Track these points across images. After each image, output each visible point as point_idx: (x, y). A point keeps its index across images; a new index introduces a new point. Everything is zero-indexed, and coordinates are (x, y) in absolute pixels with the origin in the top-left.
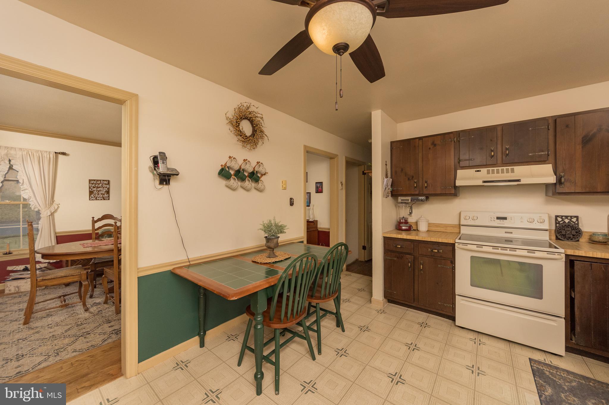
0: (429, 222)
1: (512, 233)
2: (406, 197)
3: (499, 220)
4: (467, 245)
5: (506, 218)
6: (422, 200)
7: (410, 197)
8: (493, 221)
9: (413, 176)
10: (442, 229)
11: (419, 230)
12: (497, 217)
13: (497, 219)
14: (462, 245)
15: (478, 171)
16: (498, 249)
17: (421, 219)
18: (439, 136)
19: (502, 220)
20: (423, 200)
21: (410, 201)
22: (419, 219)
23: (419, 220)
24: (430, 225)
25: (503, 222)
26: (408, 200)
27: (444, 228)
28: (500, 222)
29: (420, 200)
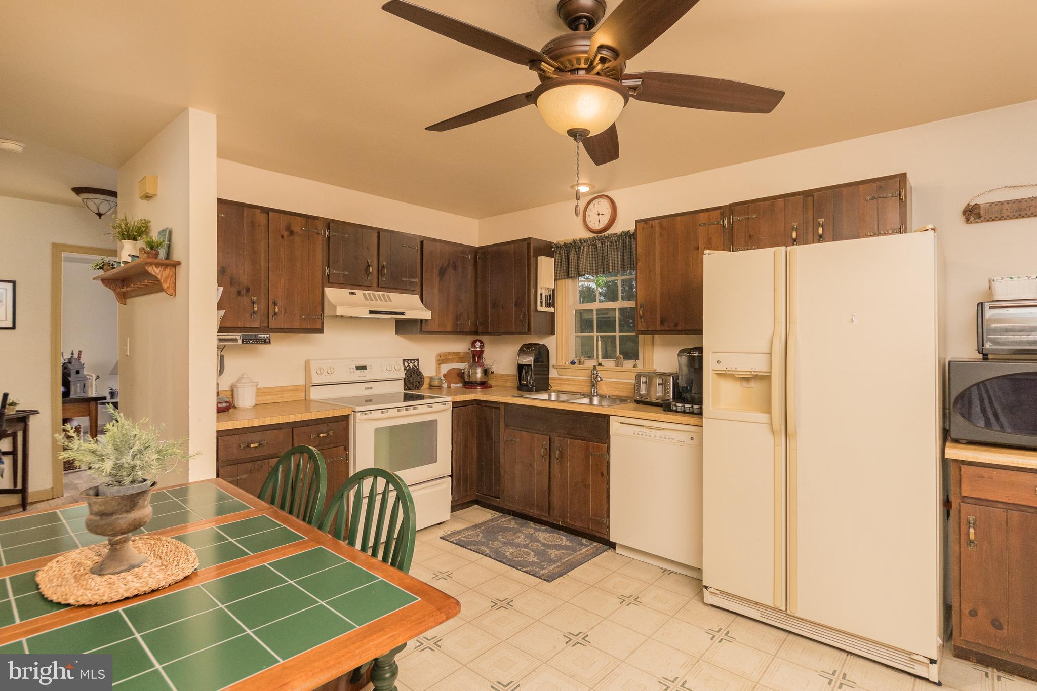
0: (259, 387)
1: (371, 388)
2: (230, 334)
3: (359, 371)
4: (371, 413)
5: (366, 366)
6: (265, 340)
7: (240, 334)
8: (353, 373)
9: (249, 289)
10: (275, 397)
11: (236, 405)
12: (356, 367)
13: (357, 369)
14: (365, 414)
15: (353, 293)
16: (402, 410)
17: (243, 381)
18: (299, 218)
19: (362, 371)
20: (267, 340)
21: (240, 342)
22: (237, 382)
23: (239, 385)
24: (260, 392)
25: (363, 373)
26: (236, 341)
27: (279, 396)
28: (360, 373)
29: (262, 340)
